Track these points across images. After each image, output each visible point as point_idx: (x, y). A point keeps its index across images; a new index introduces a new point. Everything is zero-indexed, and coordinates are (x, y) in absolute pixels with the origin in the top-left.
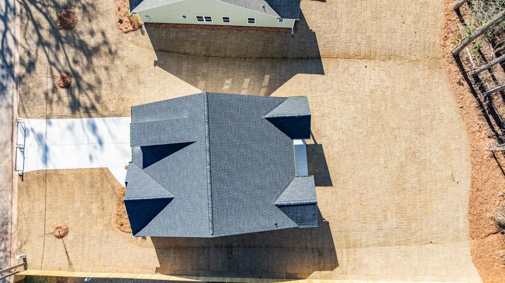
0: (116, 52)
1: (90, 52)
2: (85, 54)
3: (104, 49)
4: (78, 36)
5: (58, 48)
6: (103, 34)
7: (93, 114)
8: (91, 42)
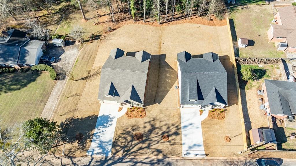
0: (154, 118)
1: (153, 128)
2: (154, 130)
3: (152, 123)
4: (146, 132)
5: (151, 140)
6: (145, 123)
7: (179, 127)
8: (149, 127)
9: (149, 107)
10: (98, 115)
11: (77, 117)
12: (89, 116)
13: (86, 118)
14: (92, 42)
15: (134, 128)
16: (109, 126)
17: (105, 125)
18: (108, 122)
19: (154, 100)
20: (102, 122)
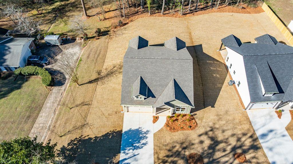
0: (211, 127)
1: (215, 143)
2: (217, 145)
3: (210, 133)
4: (206, 150)
5: (218, 163)
6: (200, 136)
8: (207, 142)
9: (199, 113)
10: (122, 130)
11: (88, 136)
12: (108, 133)
13: (103, 136)
14: (98, 39)
15: (184, 145)
16: (142, 147)
17: (136, 146)
18: (140, 140)
19: (203, 103)
20: (130, 140)
